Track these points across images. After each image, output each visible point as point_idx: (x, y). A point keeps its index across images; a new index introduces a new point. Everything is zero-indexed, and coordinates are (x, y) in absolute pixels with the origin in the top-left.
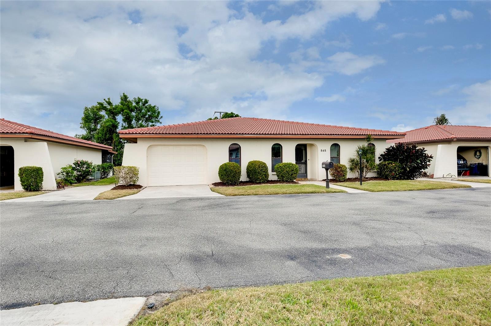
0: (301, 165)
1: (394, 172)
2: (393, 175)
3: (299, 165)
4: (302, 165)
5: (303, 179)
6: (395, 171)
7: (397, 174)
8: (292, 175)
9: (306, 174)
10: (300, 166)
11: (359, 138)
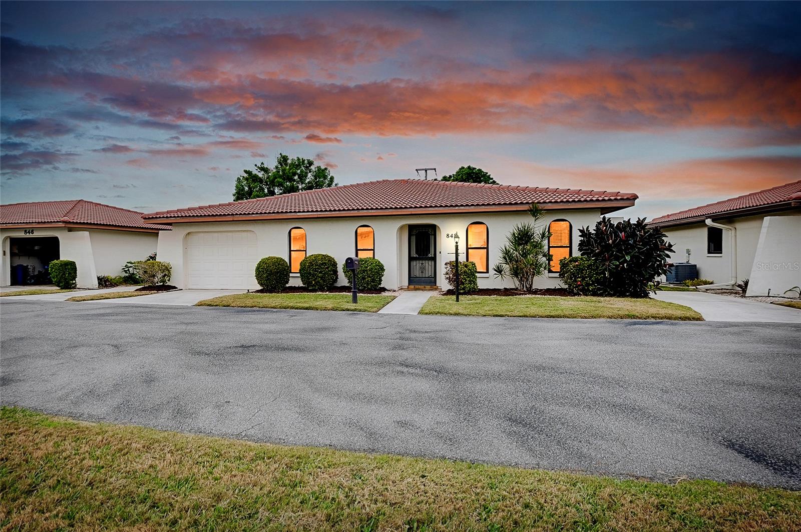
0: (424, 262)
1: (580, 279)
2: (580, 285)
3: (421, 262)
4: (427, 262)
5: (428, 287)
6: (583, 278)
7: (588, 285)
8: (364, 278)
9: (433, 279)
10: (422, 264)
11: (515, 210)
